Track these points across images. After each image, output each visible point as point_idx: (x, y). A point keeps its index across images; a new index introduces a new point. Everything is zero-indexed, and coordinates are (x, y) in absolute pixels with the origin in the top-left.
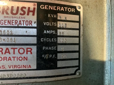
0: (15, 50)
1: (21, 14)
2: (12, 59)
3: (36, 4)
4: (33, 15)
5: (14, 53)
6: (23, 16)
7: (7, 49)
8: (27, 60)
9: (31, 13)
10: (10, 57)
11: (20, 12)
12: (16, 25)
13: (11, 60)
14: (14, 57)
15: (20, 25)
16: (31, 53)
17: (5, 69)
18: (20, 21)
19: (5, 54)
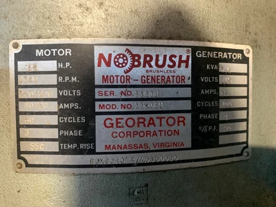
0: (163, 120)
1: (169, 66)
2: (158, 133)
3: (190, 49)
4: (187, 66)
5: (161, 125)
6: (172, 69)
7: (151, 119)
8: (178, 134)
9: (183, 65)
10: (155, 131)
11: (168, 62)
12: (163, 84)
13: (156, 135)
14: (160, 131)
15: (168, 83)
16: (184, 125)
17: (148, 149)
18: (168, 77)
19: (148, 126)
